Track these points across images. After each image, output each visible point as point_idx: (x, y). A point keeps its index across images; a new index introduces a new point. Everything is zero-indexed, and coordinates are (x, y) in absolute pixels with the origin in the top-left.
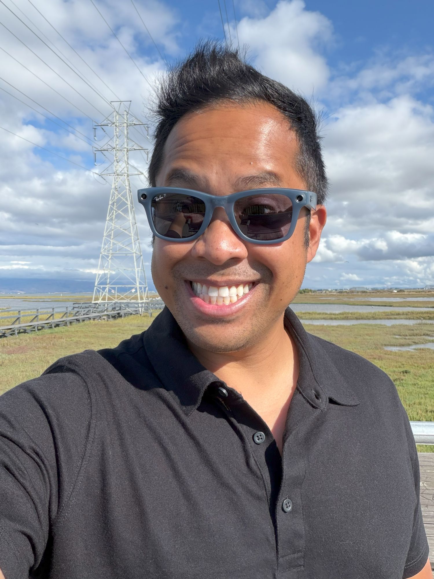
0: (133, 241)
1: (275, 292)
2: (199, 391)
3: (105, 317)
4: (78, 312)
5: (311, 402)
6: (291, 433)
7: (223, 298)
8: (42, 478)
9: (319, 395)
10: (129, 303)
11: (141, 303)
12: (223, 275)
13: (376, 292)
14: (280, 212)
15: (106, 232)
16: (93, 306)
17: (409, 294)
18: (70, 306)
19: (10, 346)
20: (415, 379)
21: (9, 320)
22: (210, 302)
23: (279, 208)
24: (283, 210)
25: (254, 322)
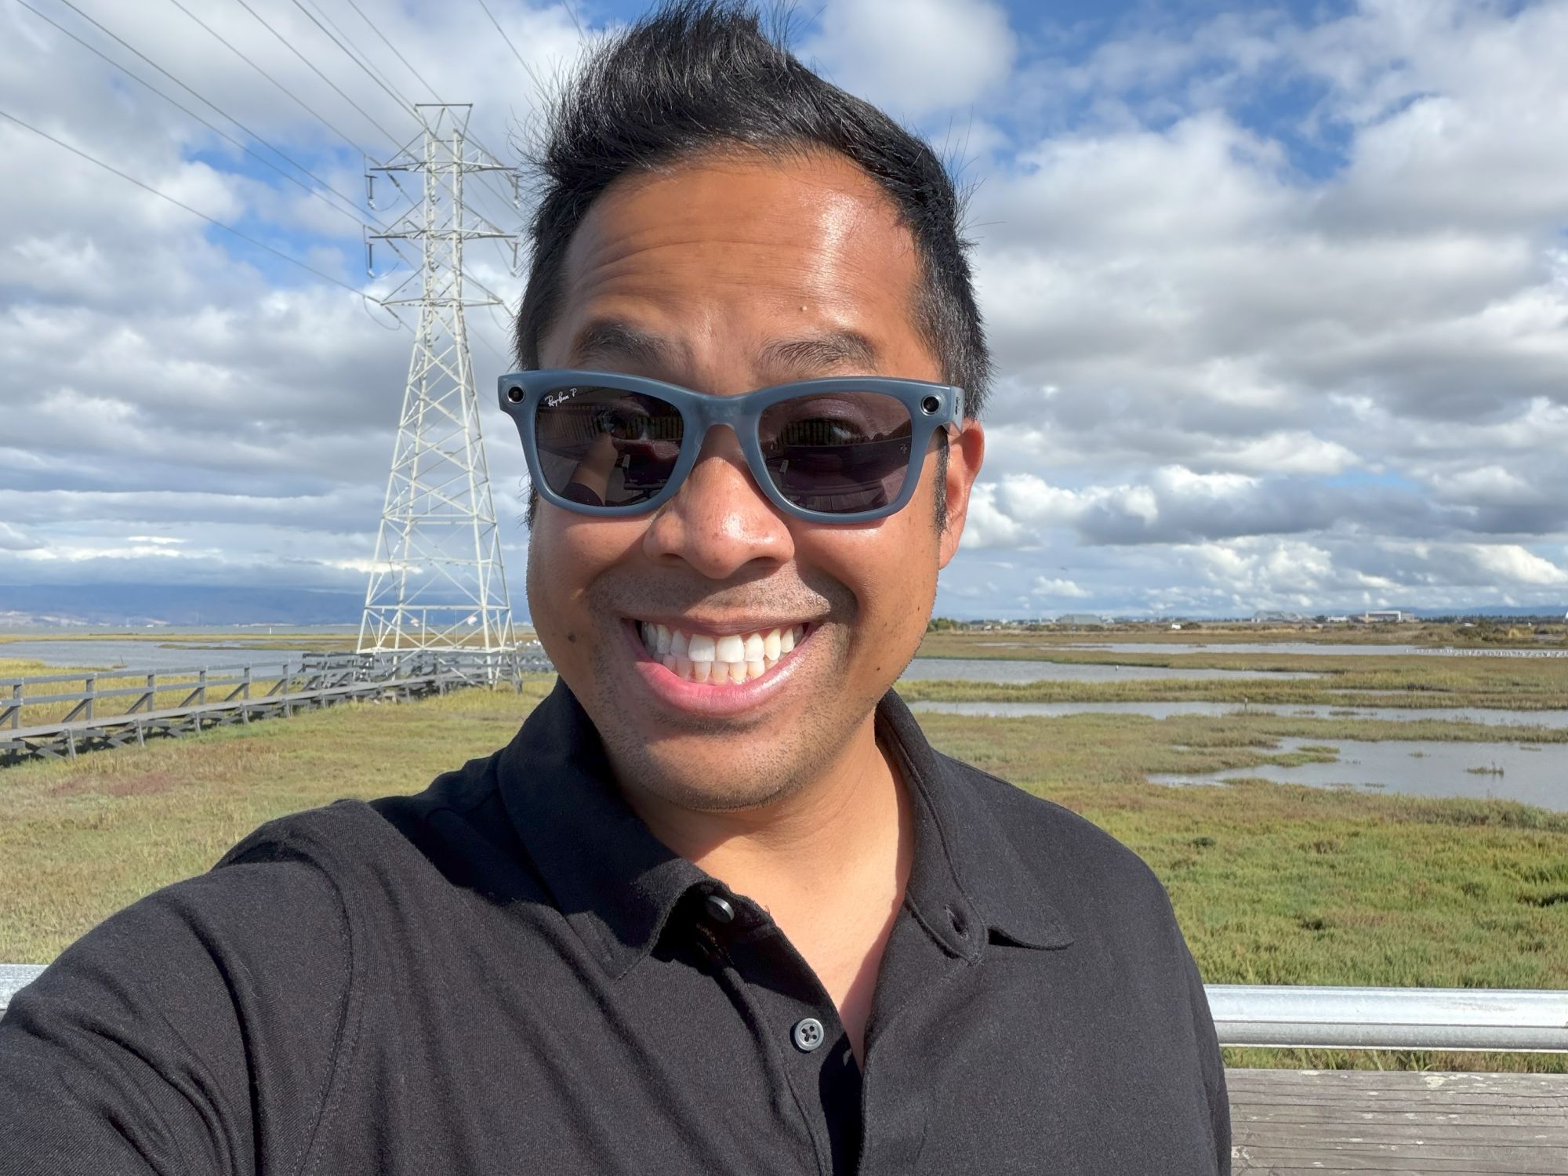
0: (472, 485)
1: (864, 648)
2: (655, 913)
3: (392, 693)
4: (316, 678)
5: (942, 941)
6: (886, 1023)
7: (729, 664)
8: (211, 1150)
9: (963, 922)
10: (459, 654)
11: (495, 655)
12: (728, 604)
13: (1126, 628)
14: (879, 437)
15: (398, 458)
16: (360, 661)
17: (1213, 635)
18: (293, 663)
19: (123, 773)
20: (1227, 861)
21: (122, 699)
22: (693, 675)
23: (874, 426)
24: (886, 433)
25: (809, 727)
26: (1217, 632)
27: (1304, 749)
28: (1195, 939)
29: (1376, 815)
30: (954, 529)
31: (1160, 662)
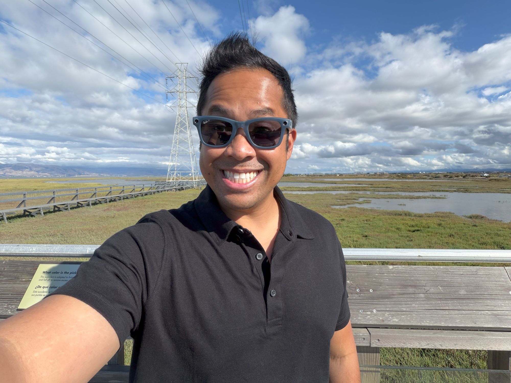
0: (190, 146)
1: (271, 176)
2: (227, 232)
3: (174, 190)
4: (158, 187)
5: (287, 237)
6: (275, 254)
7: (242, 179)
8: (137, 281)
9: (292, 234)
10: (188, 182)
11: (195, 182)
12: (242, 166)
13: (327, 176)
14: (274, 131)
15: (174, 140)
16: (167, 183)
17: (346, 177)
18: (153, 184)
19: (119, 207)
20: (348, 223)
21: (118, 191)
22: (235, 181)
23: (273, 128)
24: (276, 130)
25: (259, 193)
26: (347, 176)
27: (364, 200)
28: (341, 239)
29: (379, 214)
30: (290, 152)
31: (334, 183)
